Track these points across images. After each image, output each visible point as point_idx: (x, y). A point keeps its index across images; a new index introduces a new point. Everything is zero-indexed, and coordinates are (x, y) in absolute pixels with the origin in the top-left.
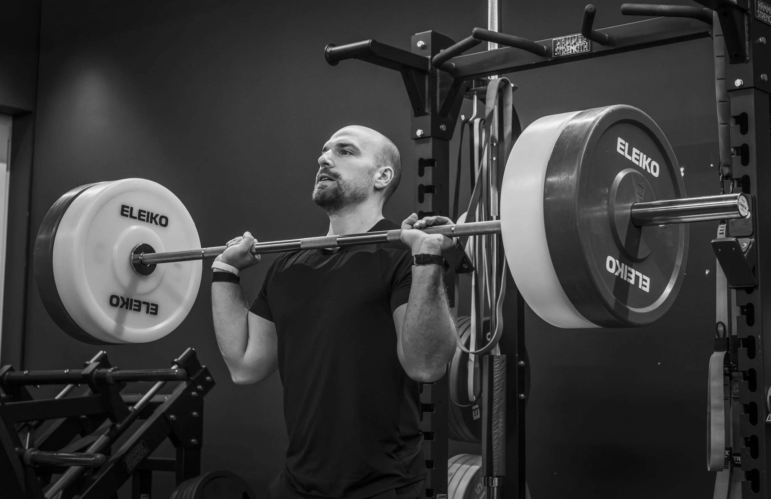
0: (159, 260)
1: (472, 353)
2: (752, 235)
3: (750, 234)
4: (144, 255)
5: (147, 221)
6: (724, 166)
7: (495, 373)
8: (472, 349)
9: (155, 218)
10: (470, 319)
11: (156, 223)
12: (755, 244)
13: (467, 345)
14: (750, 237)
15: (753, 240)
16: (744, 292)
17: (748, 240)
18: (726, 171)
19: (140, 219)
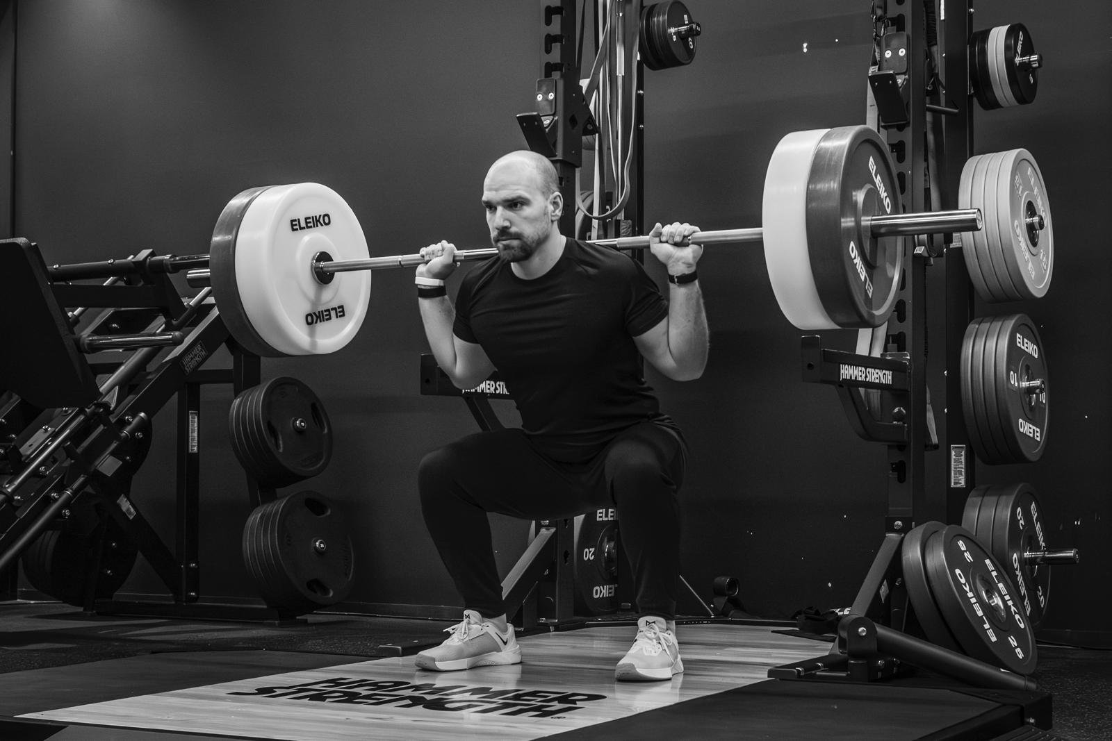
0: (336, 268)
1: (596, 218)
2: (906, 72)
3: (904, 71)
4: (322, 264)
5: (314, 226)
6: (878, 7)
7: (622, 228)
8: (596, 213)
9: (319, 221)
10: (593, 193)
11: (322, 225)
12: (908, 80)
13: (590, 209)
14: (904, 74)
15: (907, 77)
16: (895, 130)
17: (903, 77)
18: (879, 12)
19: (308, 227)
